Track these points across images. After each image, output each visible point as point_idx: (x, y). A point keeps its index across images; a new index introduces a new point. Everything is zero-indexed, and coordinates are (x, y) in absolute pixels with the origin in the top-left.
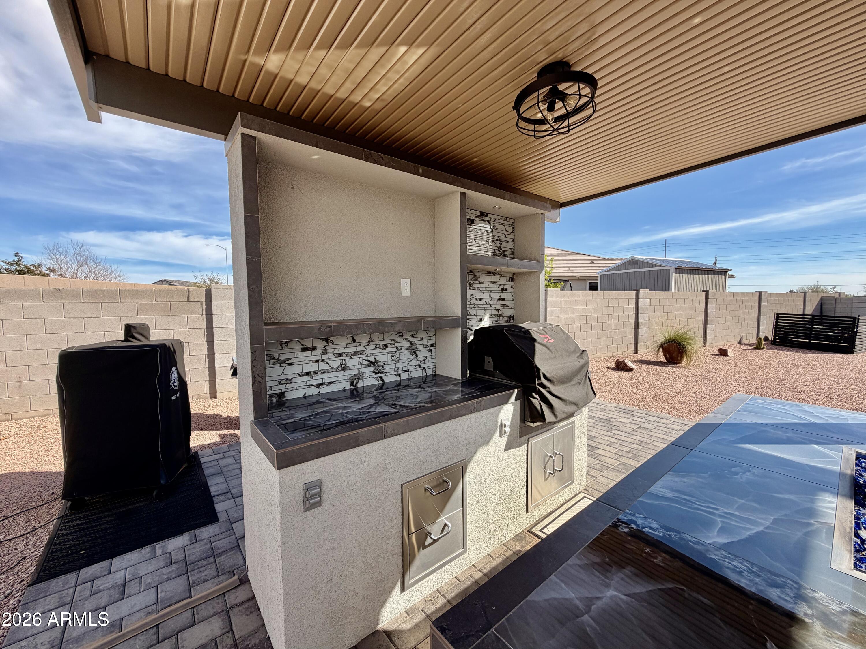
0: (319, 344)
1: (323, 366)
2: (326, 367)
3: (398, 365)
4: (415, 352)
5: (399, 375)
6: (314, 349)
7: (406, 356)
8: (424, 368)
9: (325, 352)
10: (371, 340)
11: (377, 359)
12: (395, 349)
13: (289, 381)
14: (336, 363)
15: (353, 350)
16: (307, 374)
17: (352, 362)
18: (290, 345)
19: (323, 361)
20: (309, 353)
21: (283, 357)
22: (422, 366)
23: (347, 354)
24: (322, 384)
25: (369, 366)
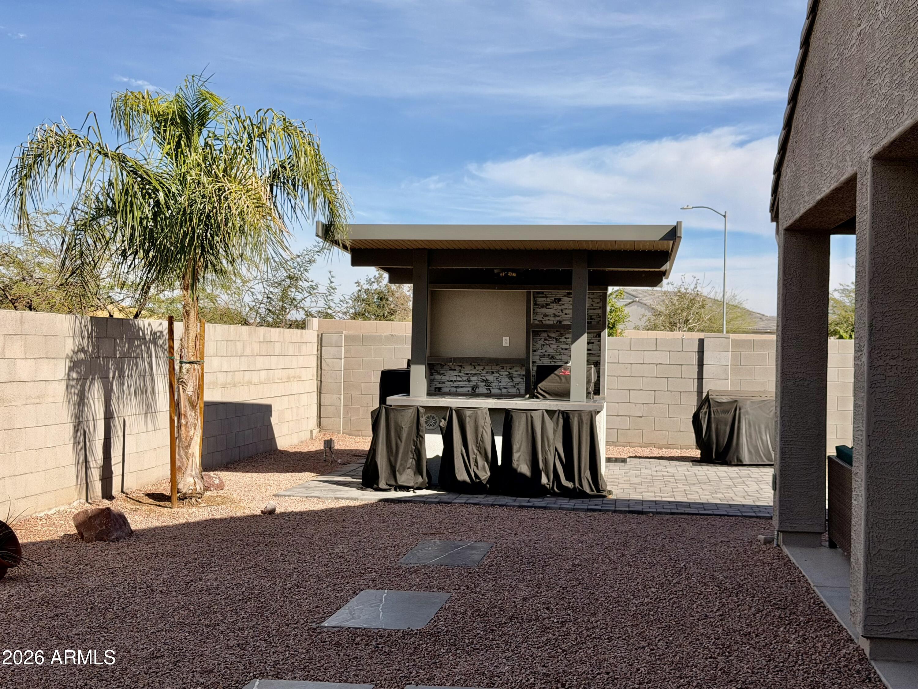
0: (458, 368)
1: (459, 379)
2: (460, 379)
3: (500, 384)
4: (512, 379)
5: (501, 390)
6: (455, 370)
7: (505, 379)
8: (518, 388)
9: (460, 372)
10: (484, 368)
11: (488, 378)
12: (498, 375)
13: (444, 383)
14: (465, 378)
15: (474, 372)
16: (451, 381)
17: (474, 379)
18: (445, 367)
19: (459, 376)
20: (452, 371)
21: (441, 372)
22: (517, 387)
23: (471, 374)
24: (458, 387)
25: (482, 382)
